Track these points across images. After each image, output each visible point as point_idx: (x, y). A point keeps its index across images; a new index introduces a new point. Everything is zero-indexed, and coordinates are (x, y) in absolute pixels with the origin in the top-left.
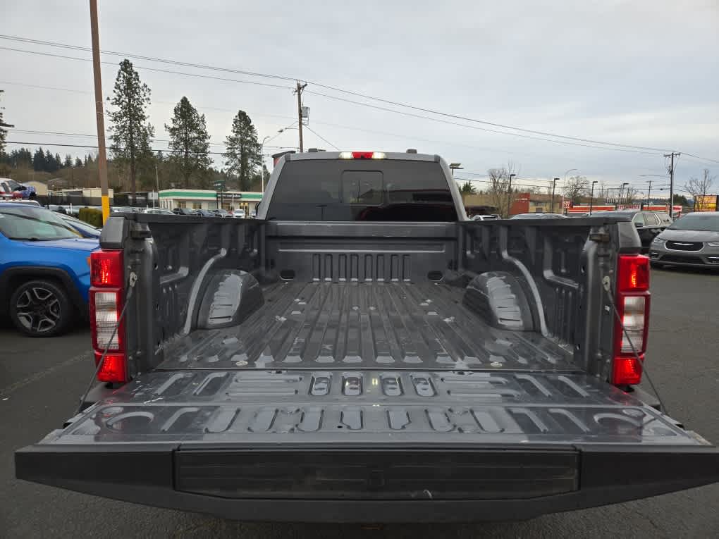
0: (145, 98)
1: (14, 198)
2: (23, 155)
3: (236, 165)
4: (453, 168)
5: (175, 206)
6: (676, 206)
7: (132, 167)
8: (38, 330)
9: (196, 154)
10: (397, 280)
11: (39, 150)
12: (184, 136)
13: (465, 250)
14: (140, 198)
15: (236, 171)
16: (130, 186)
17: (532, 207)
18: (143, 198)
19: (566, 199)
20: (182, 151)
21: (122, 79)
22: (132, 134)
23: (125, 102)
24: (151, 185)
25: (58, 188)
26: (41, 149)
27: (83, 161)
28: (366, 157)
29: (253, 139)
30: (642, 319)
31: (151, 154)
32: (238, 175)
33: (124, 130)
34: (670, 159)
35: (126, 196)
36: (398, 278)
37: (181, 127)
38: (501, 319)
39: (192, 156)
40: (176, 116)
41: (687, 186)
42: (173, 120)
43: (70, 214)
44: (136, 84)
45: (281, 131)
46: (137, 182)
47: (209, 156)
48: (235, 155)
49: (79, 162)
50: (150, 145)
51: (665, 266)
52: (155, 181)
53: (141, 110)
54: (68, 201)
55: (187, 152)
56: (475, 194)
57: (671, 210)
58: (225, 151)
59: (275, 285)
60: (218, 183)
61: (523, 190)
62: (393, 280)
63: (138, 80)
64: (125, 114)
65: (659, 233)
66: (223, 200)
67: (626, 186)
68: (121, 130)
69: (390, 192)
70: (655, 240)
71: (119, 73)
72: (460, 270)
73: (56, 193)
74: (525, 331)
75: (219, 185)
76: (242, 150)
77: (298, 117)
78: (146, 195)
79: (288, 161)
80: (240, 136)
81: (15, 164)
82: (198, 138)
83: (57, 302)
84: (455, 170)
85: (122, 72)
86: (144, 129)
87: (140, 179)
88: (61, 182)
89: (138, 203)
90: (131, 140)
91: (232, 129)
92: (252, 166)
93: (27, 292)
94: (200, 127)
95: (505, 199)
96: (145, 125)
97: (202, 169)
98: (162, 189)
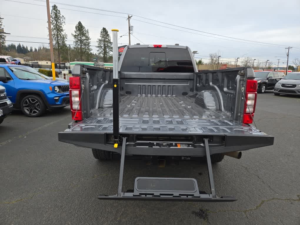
0: (63, 22)
2: (12, 47)
3: (102, 51)
4: (194, 53)
6: (289, 71)
7: (59, 52)
8: (32, 115)
9: (85, 46)
10: (170, 95)
11: (19, 44)
12: (80, 38)
13: (197, 84)
14: (62, 65)
15: (102, 54)
16: (58, 60)
18: (64, 65)
20: (79, 45)
21: (53, 13)
22: (58, 37)
23: (55, 23)
24: (66, 60)
25: (28, 60)
28: (159, 47)
29: (109, 39)
30: (253, 102)
31: (66, 46)
32: (103, 56)
33: (54, 36)
34: (288, 50)
35: (56, 64)
36: (171, 95)
37: (78, 35)
38: (208, 106)
39: (84, 47)
40: (76, 30)
41: (294, 61)
42: (75, 32)
44: (59, 15)
45: (121, 37)
46: (60, 58)
47: (90, 47)
48: (101, 47)
49: (36, 50)
50: (66, 42)
51: (281, 94)
52: (68, 58)
53: (62, 27)
54: (32, 66)
55: (81, 46)
56: (203, 65)
57: (287, 72)
58: (97, 45)
59: (123, 97)
61: (224, 63)
62: (169, 95)
63: (60, 13)
64: (55, 29)
65: (279, 81)
66: (97, 66)
67: (268, 61)
68: (53, 36)
69: (168, 61)
70: (277, 84)
71: (52, 11)
72: (194, 91)
73: (27, 63)
74: (216, 110)
75: (95, 60)
76: (104, 45)
77: (128, 31)
78: (64, 64)
79: (128, 48)
80: (103, 39)
81: (9, 50)
82: (86, 39)
83: (39, 104)
84: (195, 54)
85: (53, 10)
86: (63, 35)
87: (62, 57)
88: (29, 58)
89: (61, 67)
90: (58, 40)
91: (100, 35)
92: (108, 52)
93: (27, 100)
94: (87, 35)
95: (216, 66)
96: (63, 34)
97: (88, 53)
98: (71, 61)
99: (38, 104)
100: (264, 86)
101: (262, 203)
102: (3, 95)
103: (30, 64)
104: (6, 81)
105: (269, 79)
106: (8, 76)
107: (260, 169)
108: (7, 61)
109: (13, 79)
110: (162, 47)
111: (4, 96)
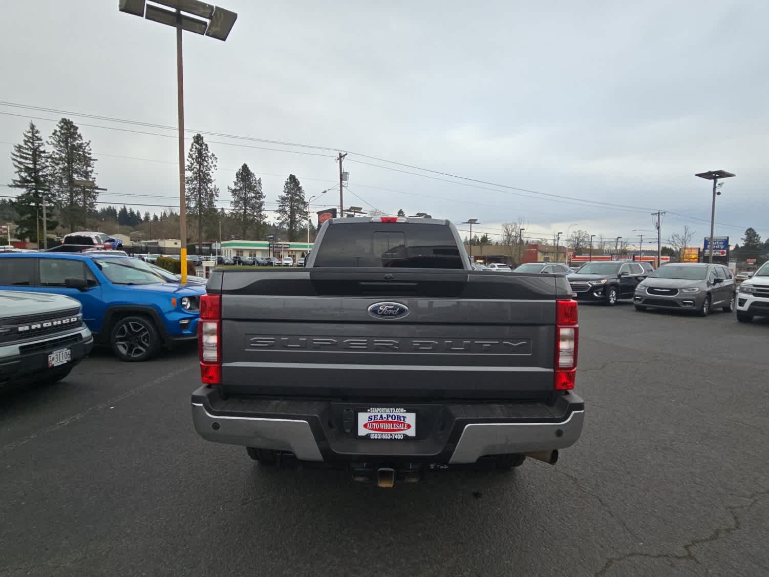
0: (212, 165)
1: (105, 248)
2: (110, 212)
3: (286, 220)
5: (234, 254)
6: (665, 257)
7: (200, 221)
9: (253, 211)
11: (123, 208)
12: (243, 196)
14: (206, 248)
15: (286, 225)
16: (198, 238)
17: (540, 257)
18: (208, 248)
19: (570, 250)
20: (241, 208)
21: (194, 149)
22: (200, 194)
23: (197, 168)
24: (213, 236)
25: (139, 239)
26: (125, 207)
27: (159, 217)
28: (392, 221)
29: (301, 198)
30: (573, 344)
31: (216, 211)
32: (287, 228)
33: (194, 192)
34: (657, 217)
35: (194, 246)
37: (241, 189)
39: (250, 213)
40: (238, 180)
41: (670, 240)
42: (235, 183)
43: (147, 261)
44: (206, 153)
45: (325, 192)
46: (203, 234)
47: (264, 212)
48: (285, 212)
49: (156, 217)
50: (216, 204)
51: (648, 308)
52: (218, 234)
53: (209, 175)
54: (146, 250)
55: (245, 210)
56: (491, 245)
57: (659, 260)
58: (277, 208)
60: (270, 235)
61: (533, 242)
63: (207, 150)
64: (196, 179)
65: (642, 280)
66: (275, 249)
67: (619, 240)
68: (192, 192)
70: (639, 286)
71: (192, 145)
73: (136, 244)
75: (272, 236)
76: (291, 208)
77: (339, 180)
78: (210, 245)
80: (290, 195)
81: (103, 219)
82: (255, 197)
83: (147, 334)
84: (472, 225)
85: (195, 144)
86: (211, 191)
87: (206, 232)
88: (140, 234)
89: (204, 252)
90: (200, 200)
91: (284, 190)
92: (299, 221)
93: (124, 326)
94: (257, 188)
95: (516, 249)
96: (211, 187)
97: (259, 222)
98: (223, 240)
99: (145, 334)
100: (614, 292)
101: (607, 566)
102: (76, 319)
103: (141, 247)
104: (86, 288)
105: (622, 276)
106: (90, 278)
107: (605, 482)
108: (95, 241)
109: (100, 284)
110: (397, 221)
111: (78, 320)
